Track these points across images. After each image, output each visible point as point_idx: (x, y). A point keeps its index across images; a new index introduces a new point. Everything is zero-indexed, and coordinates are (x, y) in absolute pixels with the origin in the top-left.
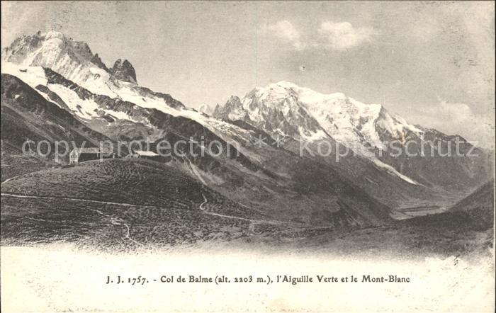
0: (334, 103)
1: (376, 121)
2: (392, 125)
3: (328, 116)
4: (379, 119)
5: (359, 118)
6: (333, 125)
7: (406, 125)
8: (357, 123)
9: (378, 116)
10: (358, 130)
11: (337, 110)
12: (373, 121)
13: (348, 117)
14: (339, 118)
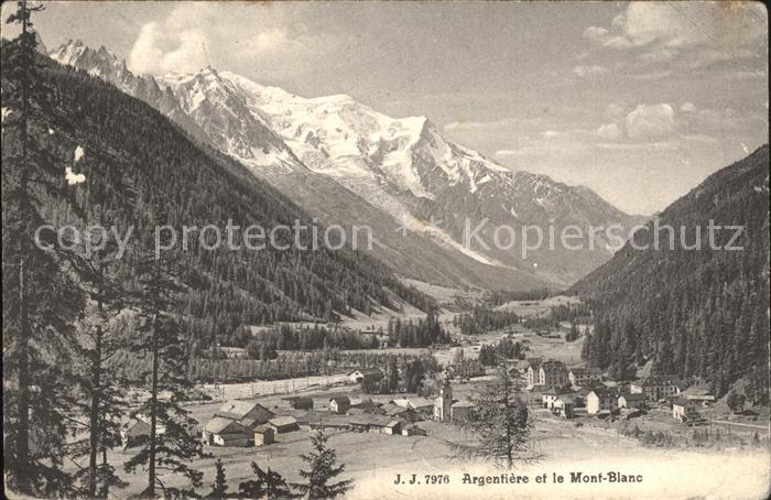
0: (326, 112)
1: (413, 149)
2: (448, 156)
3: (311, 134)
4: (419, 144)
5: (378, 140)
6: (319, 151)
7: (478, 158)
8: (373, 150)
9: (418, 138)
10: (375, 163)
11: (332, 123)
12: (408, 147)
13: (354, 138)
14: (334, 138)
